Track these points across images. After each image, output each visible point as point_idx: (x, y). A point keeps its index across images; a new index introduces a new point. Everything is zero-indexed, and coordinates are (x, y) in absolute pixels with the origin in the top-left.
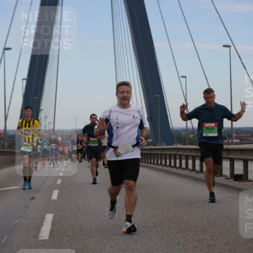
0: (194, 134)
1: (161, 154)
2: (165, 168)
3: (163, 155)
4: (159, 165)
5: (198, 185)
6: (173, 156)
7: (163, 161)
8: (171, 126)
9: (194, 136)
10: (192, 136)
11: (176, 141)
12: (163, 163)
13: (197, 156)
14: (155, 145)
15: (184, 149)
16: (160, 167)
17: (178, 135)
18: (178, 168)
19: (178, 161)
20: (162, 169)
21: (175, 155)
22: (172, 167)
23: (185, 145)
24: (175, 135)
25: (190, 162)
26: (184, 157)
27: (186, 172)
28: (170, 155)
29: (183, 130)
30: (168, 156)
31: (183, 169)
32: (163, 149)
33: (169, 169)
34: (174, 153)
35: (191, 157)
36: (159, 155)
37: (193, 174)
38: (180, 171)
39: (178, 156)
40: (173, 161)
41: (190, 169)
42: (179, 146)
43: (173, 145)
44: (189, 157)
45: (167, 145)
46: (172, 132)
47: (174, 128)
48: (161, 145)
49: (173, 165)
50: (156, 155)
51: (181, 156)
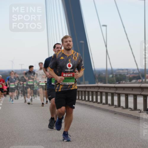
0: (113, 75)
1: (85, 92)
2: (88, 103)
3: (87, 92)
4: (83, 100)
5: (115, 118)
6: (94, 93)
7: (87, 97)
8: (93, 68)
9: (113, 77)
10: (111, 76)
11: (97, 80)
12: (87, 99)
13: (115, 93)
14: (79, 84)
15: (104, 87)
16: (84, 102)
17: (99, 75)
18: (99, 103)
19: (99, 97)
20: (86, 104)
21: (97, 92)
22: (94, 102)
23: (105, 83)
24: (97, 75)
25: (109, 98)
26: (104, 94)
27: (106, 107)
28: (92, 92)
29: (103, 71)
30: (90, 93)
31: (104, 104)
32: (86, 87)
33: (91, 104)
34: (96, 90)
35: (110, 94)
36: (83, 92)
37: (112, 108)
38: (100, 106)
39: (99, 93)
40: (94, 97)
41: (109, 104)
42: (100, 84)
43: (95, 84)
44: (108, 93)
45: (90, 84)
46: (94, 72)
47: (96, 69)
48: (85, 84)
49: (95, 100)
50: (80, 92)
51: (101, 93)
